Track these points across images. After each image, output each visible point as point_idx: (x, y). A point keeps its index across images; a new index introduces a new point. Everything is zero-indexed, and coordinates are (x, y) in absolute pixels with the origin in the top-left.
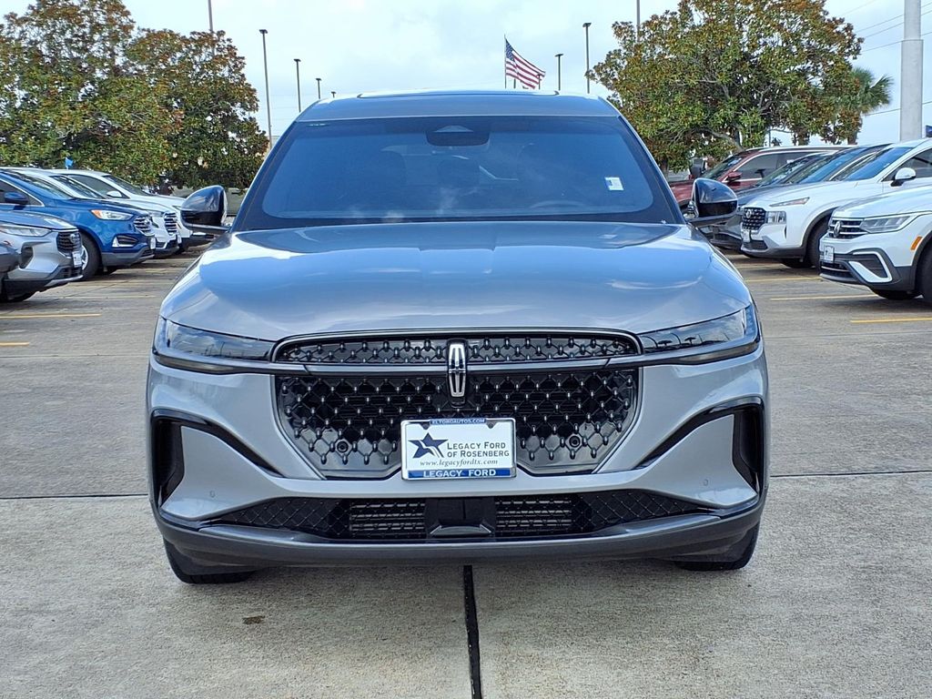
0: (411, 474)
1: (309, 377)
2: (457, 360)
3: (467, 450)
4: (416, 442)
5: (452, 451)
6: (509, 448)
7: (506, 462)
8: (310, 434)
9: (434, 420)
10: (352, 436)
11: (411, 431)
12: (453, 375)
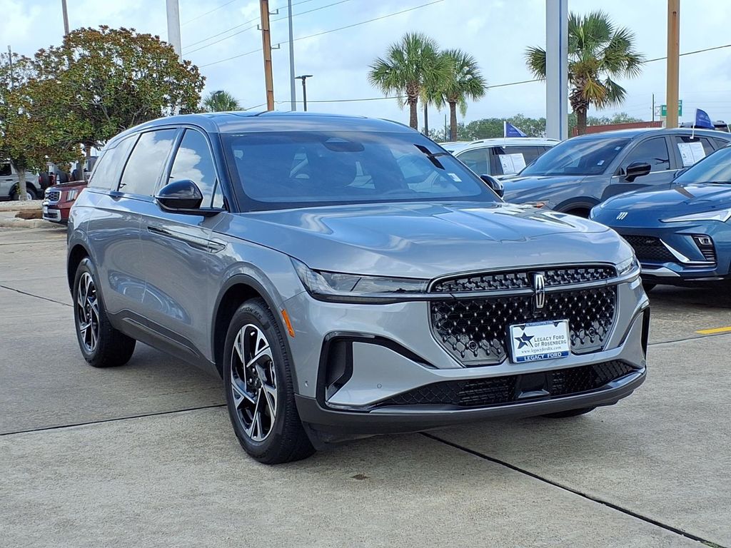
0: (518, 359)
1: (453, 301)
2: (540, 285)
3: (544, 342)
4: (518, 339)
5: (537, 343)
6: (566, 338)
7: (566, 347)
8: (453, 339)
9: (527, 324)
10: (478, 338)
11: (516, 331)
12: (538, 294)
